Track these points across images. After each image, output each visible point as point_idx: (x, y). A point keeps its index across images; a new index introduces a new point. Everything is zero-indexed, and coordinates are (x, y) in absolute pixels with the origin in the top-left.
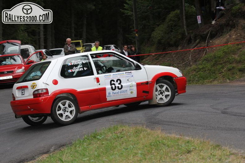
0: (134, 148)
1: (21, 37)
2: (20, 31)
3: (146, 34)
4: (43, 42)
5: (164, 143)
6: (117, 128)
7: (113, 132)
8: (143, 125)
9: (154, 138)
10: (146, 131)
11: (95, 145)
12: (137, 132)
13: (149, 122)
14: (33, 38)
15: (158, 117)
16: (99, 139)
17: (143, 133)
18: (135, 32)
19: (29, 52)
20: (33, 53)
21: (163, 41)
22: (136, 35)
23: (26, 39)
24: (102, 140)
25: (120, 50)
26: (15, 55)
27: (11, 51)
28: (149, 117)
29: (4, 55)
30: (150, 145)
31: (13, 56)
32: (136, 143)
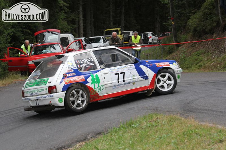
0: (167, 137)
1: (61, 26)
2: (59, 20)
3: (182, 22)
4: (83, 30)
5: (197, 132)
6: (152, 116)
7: (148, 120)
8: (177, 113)
9: (187, 127)
10: (180, 120)
11: (130, 133)
12: (171, 120)
13: (184, 110)
14: (72, 27)
16: (134, 128)
17: (176, 122)
18: (171, 20)
19: (69, 41)
20: (73, 41)
21: (198, 29)
22: (173, 23)
23: (65, 27)
24: (137, 128)
25: (157, 37)
26: (55, 43)
27: (51, 40)
28: (184, 105)
29: (44, 43)
30: (183, 134)
31: (53, 45)
32: (170, 132)
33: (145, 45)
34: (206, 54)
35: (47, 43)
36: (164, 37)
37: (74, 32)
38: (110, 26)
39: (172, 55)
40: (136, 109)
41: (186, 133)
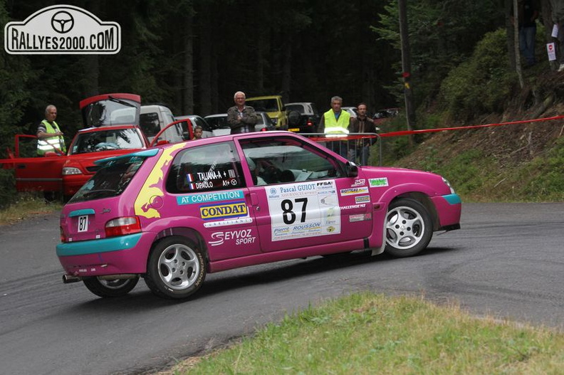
0: (397, 347)
1: (140, 87)
2: (137, 72)
3: (427, 84)
4: (192, 98)
6: (360, 299)
7: (350, 308)
8: (418, 292)
9: (443, 324)
10: (426, 308)
11: (308, 338)
12: (404, 309)
13: (433, 287)
15: (452, 276)
16: (316, 325)
17: (417, 311)
18: (403, 79)
19: (159, 122)
20: (169, 124)
21: (467, 100)
22: (407, 85)
23: (152, 90)
24: (324, 326)
26: (127, 127)
27: (118, 118)
28: (433, 276)
29: (102, 127)
30: (435, 339)
31: (123, 130)
32: (402, 335)
34: (483, 160)
35: (108, 125)
36: (385, 119)
38: (256, 90)
39: (401, 160)
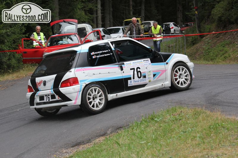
0: (192, 131)
1: (78, 16)
2: (76, 9)
3: (206, 12)
4: (101, 20)
5: (224, 126)
6: (176, 109)
7: (172, 114)
8: (202, 106)
9: (213, 120)
10: (205, 113)
11: (153, 127)
12: (196, 114)
13: (209, 103)
14: (90, 17)
15: (217, 98)
16: (156, 122)
17: (201, 115)
18: (195, 10)
19: (86, 31)
20: (90, 32)
21: (223, 18)
22: (196, 12)
23: (83, 17)
24: (160, 122)
25: (179, 27)
26: (72, 34)
27: (67, 30)
28: (209, 98)
29: (61, 34)
30: (210, 128)
31: (70, 35)
32: (195, 126)
33: (167, 36)
34: (231, 45)
35: (63, 33)
36: (187, 27)
37: (92, 23)
38: (129, 16)
39: (195, 46)
40: (158, 102)
41: (212, 126)
